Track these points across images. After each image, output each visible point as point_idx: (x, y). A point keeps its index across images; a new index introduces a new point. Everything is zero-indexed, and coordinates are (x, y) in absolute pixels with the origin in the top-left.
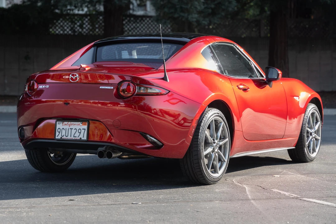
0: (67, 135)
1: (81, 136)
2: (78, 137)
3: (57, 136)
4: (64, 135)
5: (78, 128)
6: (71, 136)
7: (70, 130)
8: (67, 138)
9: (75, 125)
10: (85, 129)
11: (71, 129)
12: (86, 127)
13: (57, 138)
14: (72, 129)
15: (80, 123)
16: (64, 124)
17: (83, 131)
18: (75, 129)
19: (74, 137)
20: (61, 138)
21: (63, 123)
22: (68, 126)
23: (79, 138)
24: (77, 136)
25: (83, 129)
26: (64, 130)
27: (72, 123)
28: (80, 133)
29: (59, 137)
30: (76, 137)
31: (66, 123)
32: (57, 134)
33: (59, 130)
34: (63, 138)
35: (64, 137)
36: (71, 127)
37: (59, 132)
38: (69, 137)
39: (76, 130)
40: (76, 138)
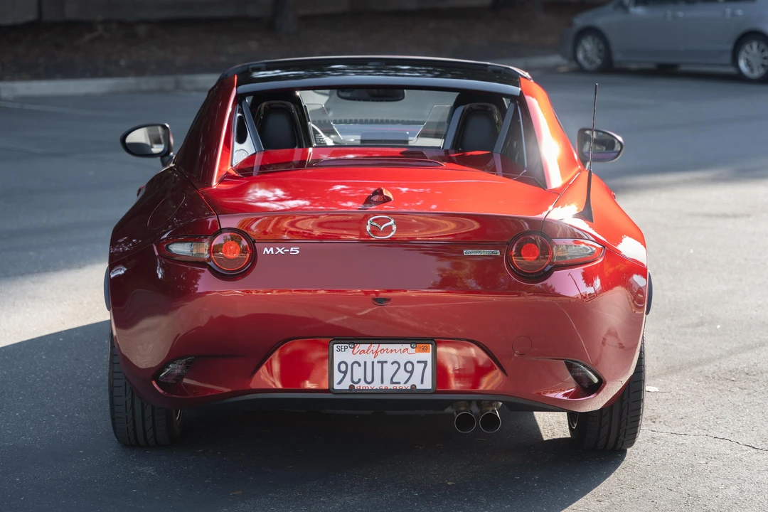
0: (369, 379)
1: (415, 380)
2: (406, 383)
3: (340, 383)
4: (360, 380)
5: (403, 358)
6: (382, 382)
7: (378, 367)
8: (370, 387)
9: (392, 351)
10: (425, 363)
11: (382, 363)
12: (427, 356)
13: (336, 387)
14: (386, 362)
15: (408, 346)
16: (356, 350)
17: (418, 368)
18: (393, 363)
19: (392, 382)
20: (351, 387)
21: (354, 348)
22: (372, 356)
23: (408, 386)
24: (402, 383)
25: (418, 362)
26: (360, 365)
27: (382, 346)
28: (411, 372)
29: (345, 385)
30: (399, 383)
31: (364, 347)
32: (337, 376)
33: (343, 367)
34: (356, 386)
35: (362, 385)
36: (381, 357)
37: (345, 373)
38: (377, 385)
39: (396, 366)
40: (398, 386)
